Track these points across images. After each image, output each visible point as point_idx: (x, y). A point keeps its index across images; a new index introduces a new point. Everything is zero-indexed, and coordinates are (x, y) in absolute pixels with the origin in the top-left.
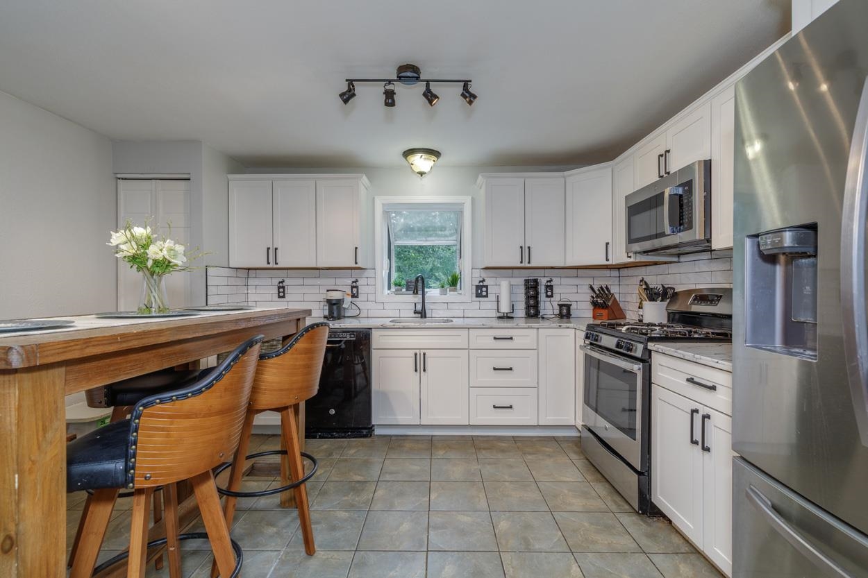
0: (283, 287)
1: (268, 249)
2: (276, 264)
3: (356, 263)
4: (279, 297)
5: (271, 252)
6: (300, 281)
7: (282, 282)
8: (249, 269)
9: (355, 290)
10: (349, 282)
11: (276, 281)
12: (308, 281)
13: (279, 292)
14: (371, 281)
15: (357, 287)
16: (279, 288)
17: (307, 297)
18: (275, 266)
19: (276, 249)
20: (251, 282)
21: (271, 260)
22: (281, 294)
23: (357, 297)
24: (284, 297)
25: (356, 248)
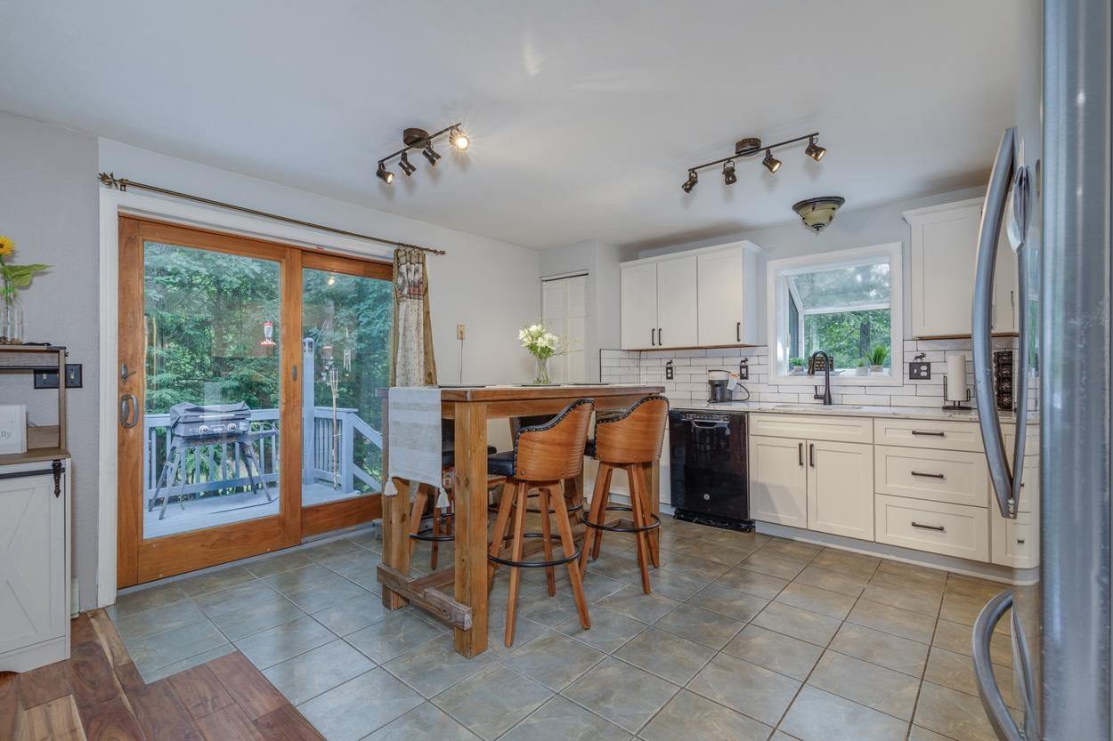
0: (671, 368)
1: (653, 330)
2: (660, 344)
3: (739, 340)
4: (668, 378)
5: (657, 333)
6: (687, 362)
7: (669, 363)
8: (641, 351)
9: (744, 371)
10: (738, 361)
11: (664, 362)
12: (694, 362)
13: (667, 373)
14: (762, 360)
15: (746, 367)
16: (667, 369)
17: (695, 379)
18: (660, 347)
19: (660, 330)
20: (643, 363)
21: (656, 341)
22: (670, 375)
23: (746, 378)
24: (671, 378)
25: (739, 324)
